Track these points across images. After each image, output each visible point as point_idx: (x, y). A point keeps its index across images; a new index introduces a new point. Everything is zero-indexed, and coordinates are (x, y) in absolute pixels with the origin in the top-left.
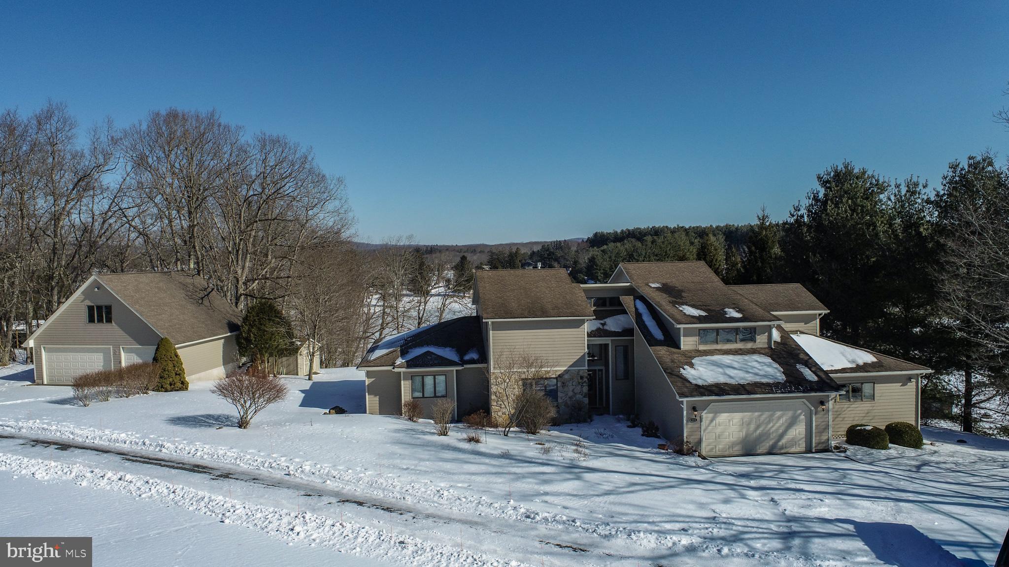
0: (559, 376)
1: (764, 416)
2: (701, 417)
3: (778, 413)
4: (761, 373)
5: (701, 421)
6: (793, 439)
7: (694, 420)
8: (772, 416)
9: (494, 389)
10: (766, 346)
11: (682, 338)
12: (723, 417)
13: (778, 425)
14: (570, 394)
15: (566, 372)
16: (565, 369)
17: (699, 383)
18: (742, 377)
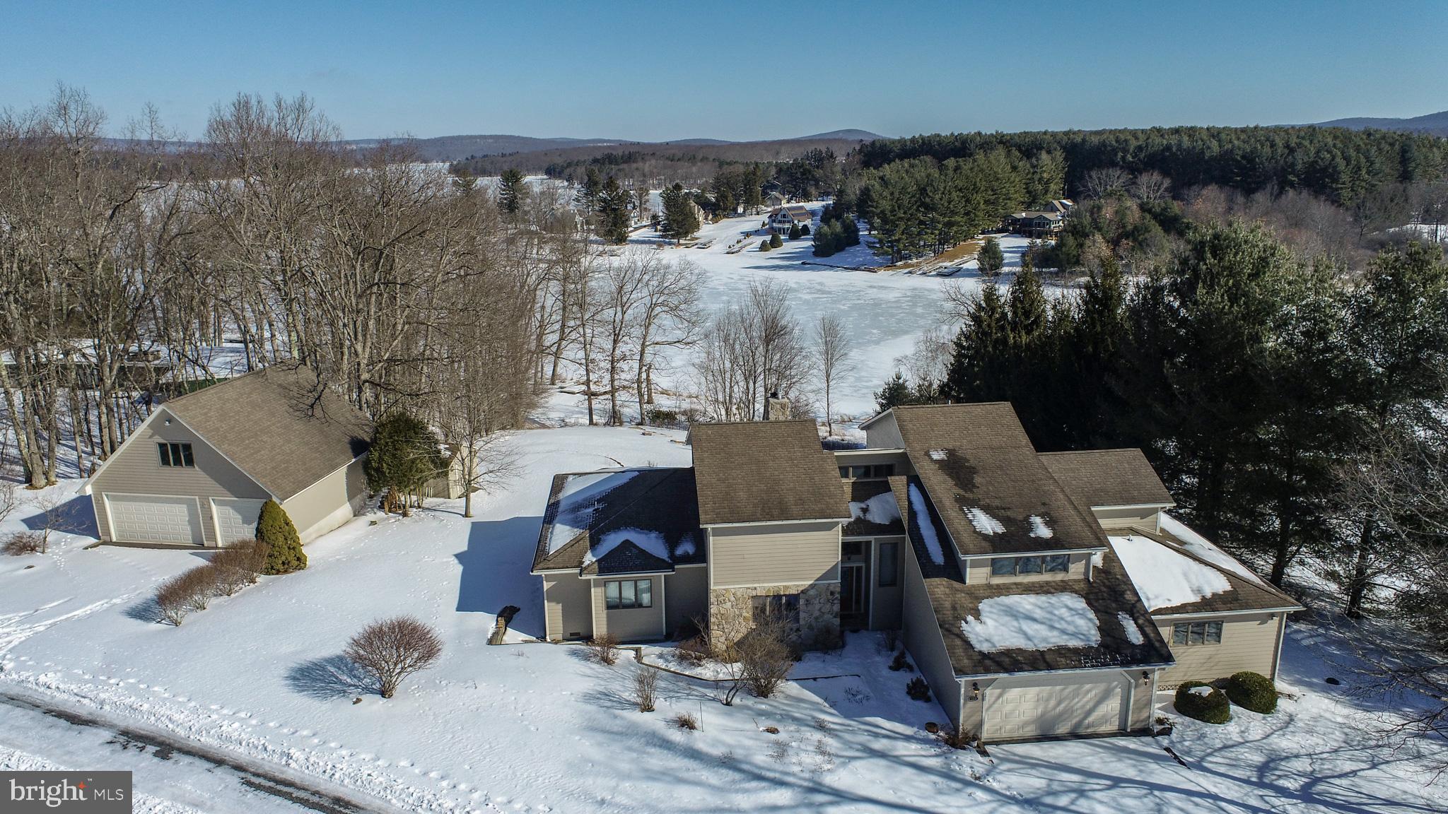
0: (802, 592)
1: (1067, 691)
2: (983, 695)
3: (1087, 686)
4: (1071, 629)
5: (983, 700)
6: (1103, 716)
7: (974, 698)
8: (1078, 689)
9: (713, 609)
10: (1082, 577)
11: (968, 570)
12: (1014, 693)
13: (1085, 700)
14: (817, 613)
15: (812, 586)
16: (811, 582)
17: (985, 648)
18: (1043, 637)
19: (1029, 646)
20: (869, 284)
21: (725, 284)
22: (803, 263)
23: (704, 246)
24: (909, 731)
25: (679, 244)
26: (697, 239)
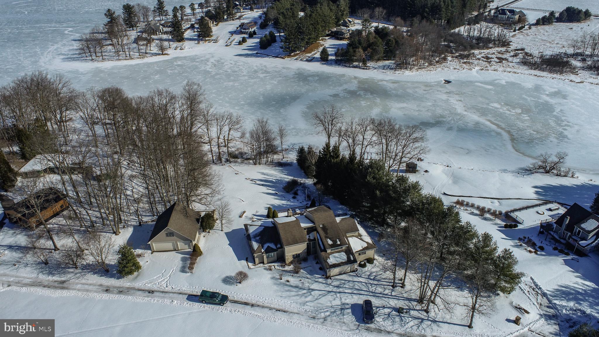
0: (300, 253)
2: (331, 271)
4: (343, 258)
6: (348, 271)
7: (329, 271)
9: (286, 257)
10: (345, 249)
11: (327, 250)
12: (335, 270)
13: (345, 269)
14: (303, 256)
16: (302, 251)
17: (331, 264)
18: (339, 261)
19: (337, 263)
20: (283, 66)
21: (230, 68)
22: (257, 53)
23: (216, 41)
24: (319, 276)
25: (206, 41)
26: (212, 36)
